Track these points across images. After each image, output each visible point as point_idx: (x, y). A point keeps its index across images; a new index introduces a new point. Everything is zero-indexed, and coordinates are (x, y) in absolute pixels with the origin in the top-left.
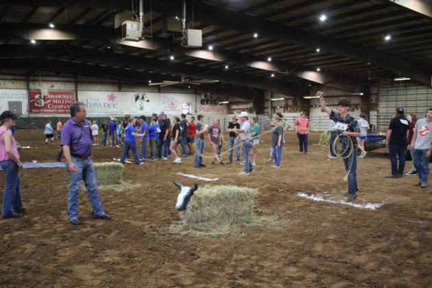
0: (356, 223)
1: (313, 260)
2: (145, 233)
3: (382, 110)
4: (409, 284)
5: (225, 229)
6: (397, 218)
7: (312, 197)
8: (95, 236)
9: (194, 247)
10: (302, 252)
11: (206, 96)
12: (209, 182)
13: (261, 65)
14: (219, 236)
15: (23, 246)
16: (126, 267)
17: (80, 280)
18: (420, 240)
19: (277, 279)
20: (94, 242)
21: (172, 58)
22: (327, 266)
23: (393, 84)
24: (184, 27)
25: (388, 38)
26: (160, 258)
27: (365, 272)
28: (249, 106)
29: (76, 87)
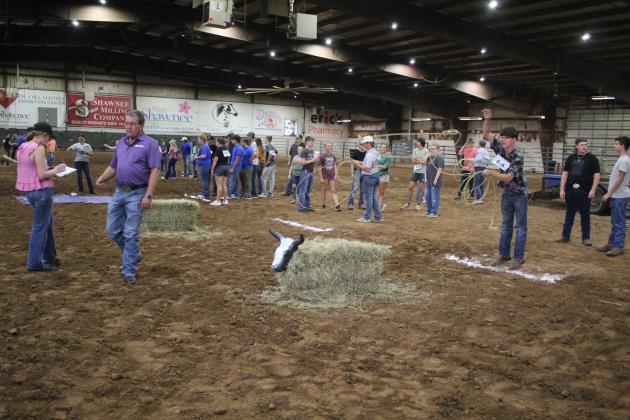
0: (527, 300)
1: (463, 350)
2: (226, 301)
3: (571, 142)
4: (599, 390)
5: (340, 300)
6: (586, 296)
7: (465, 261)
8: (156, 302)
9: (296, 324)
10: (449, 337)
11: (318, 111)
12: (319, 233)
13: (400, 70)
14: (331, 310)
15: (57, 312)
16: (199, 347)
17: (135, 362)
18: (617, 329)
19: (413, 375)
20: (156, 310)
21: (273, 54)
22: (483, 359)
23: (589, 105)
24: (292, 10)
25: (586, 37)
26: (247, 336)
27: (537, 370)
28: (379, 128)
29: (134, 91)
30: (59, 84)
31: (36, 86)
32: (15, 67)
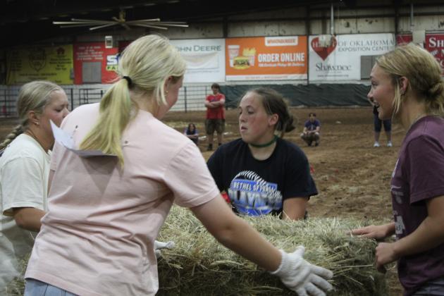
31: (359, 29)
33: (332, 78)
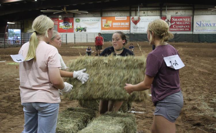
29: (193, 13)
30: (158, 13)
31: (148, 14)
32: (138, 7)
33: (139, 31)
